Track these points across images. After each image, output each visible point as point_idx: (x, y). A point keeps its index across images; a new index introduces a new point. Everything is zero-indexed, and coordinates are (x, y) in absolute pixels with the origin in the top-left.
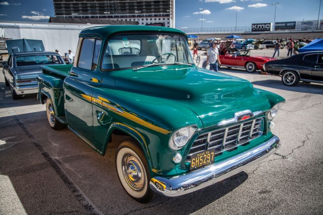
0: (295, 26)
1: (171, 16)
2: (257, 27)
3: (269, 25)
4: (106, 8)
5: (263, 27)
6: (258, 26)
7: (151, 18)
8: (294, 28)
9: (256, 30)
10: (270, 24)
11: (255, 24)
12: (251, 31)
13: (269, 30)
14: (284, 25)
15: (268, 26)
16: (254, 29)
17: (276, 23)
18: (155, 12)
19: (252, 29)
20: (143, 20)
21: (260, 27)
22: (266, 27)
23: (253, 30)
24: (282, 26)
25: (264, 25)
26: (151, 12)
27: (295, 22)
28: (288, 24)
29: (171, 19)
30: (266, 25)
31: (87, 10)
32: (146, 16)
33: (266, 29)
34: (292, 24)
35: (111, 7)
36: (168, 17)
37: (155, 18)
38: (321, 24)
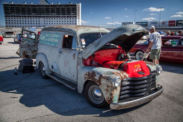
0: (147, 25)
1: (78, 17)
4: (37, 11)
7: (65, 18)
8: (147, 26)
11: (124, 23)
18: (67, 14)
20: (60, 19)
26: (65, 14)
27: (147, 22)
28: (143, 23)
29: (77, 19)
31: (25, 12)
32: (62, 17)
34: (146, 23)
35: (40, 10)
36: (75, 18)
37: (68, 18)
38: (162, 23)
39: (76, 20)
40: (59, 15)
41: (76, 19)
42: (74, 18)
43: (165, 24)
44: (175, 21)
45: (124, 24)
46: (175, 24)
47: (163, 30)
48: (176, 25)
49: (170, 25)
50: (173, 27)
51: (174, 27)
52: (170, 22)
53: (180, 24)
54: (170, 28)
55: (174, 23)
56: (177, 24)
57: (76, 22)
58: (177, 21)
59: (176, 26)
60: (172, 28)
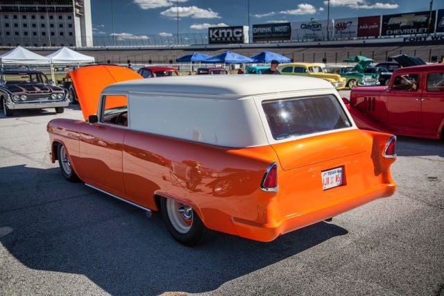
0: (289, 31)
1: (76, 11)
2: (217, 34)
3: (240, 31)
5: (228, 34)
6: (220, 31)
7: (33, 14)
8: (288, 38)
9: (216, 42)
10: (242, 28)
11: (213, 29)
12: (207, 43)
13: (242, 41)
14: (269, 29)
15: (238, 33)
16: (213, 39)
17: (255, 26)
19: (210, 39)
21: (223, 34)
22: (235, 35)
23: (211, 42)
24: (264, 33)
25: (230, 31)
27: (288, 24)
28: (277, 29)
30: (235, 31)
32: (22, 10)
33: (235, 38)
34: (284, 29)
36: (69, 14)
37: (42, 14)
38: (336, 27)
39: (70, 21)
40: (13, 5)
41: (70, 18)
42: (65, 16)
43: (347, 30)
44: (379, 17)
45: (216, 31)
46: (378, 29)
47: (346, 48)
48: (384, 34)
49: (361, 33)
50: (371, 40)
51: (376, 38)
52: (362, 21)
53: (396, 27)
54: (361, 42)
55: (377, 26)
56: (385, 27)
57: (70, 30)
58: (386, 18)
59: (382, 35)
60: (367, 41)
